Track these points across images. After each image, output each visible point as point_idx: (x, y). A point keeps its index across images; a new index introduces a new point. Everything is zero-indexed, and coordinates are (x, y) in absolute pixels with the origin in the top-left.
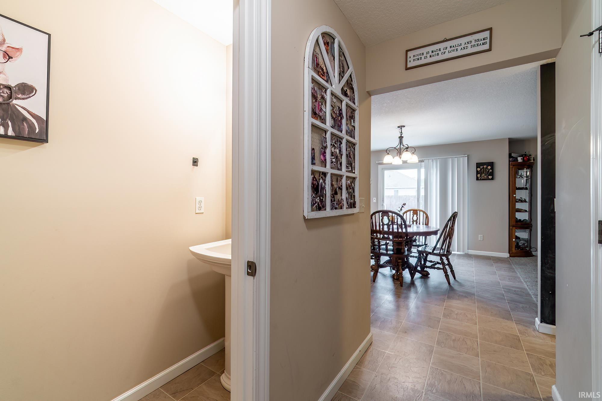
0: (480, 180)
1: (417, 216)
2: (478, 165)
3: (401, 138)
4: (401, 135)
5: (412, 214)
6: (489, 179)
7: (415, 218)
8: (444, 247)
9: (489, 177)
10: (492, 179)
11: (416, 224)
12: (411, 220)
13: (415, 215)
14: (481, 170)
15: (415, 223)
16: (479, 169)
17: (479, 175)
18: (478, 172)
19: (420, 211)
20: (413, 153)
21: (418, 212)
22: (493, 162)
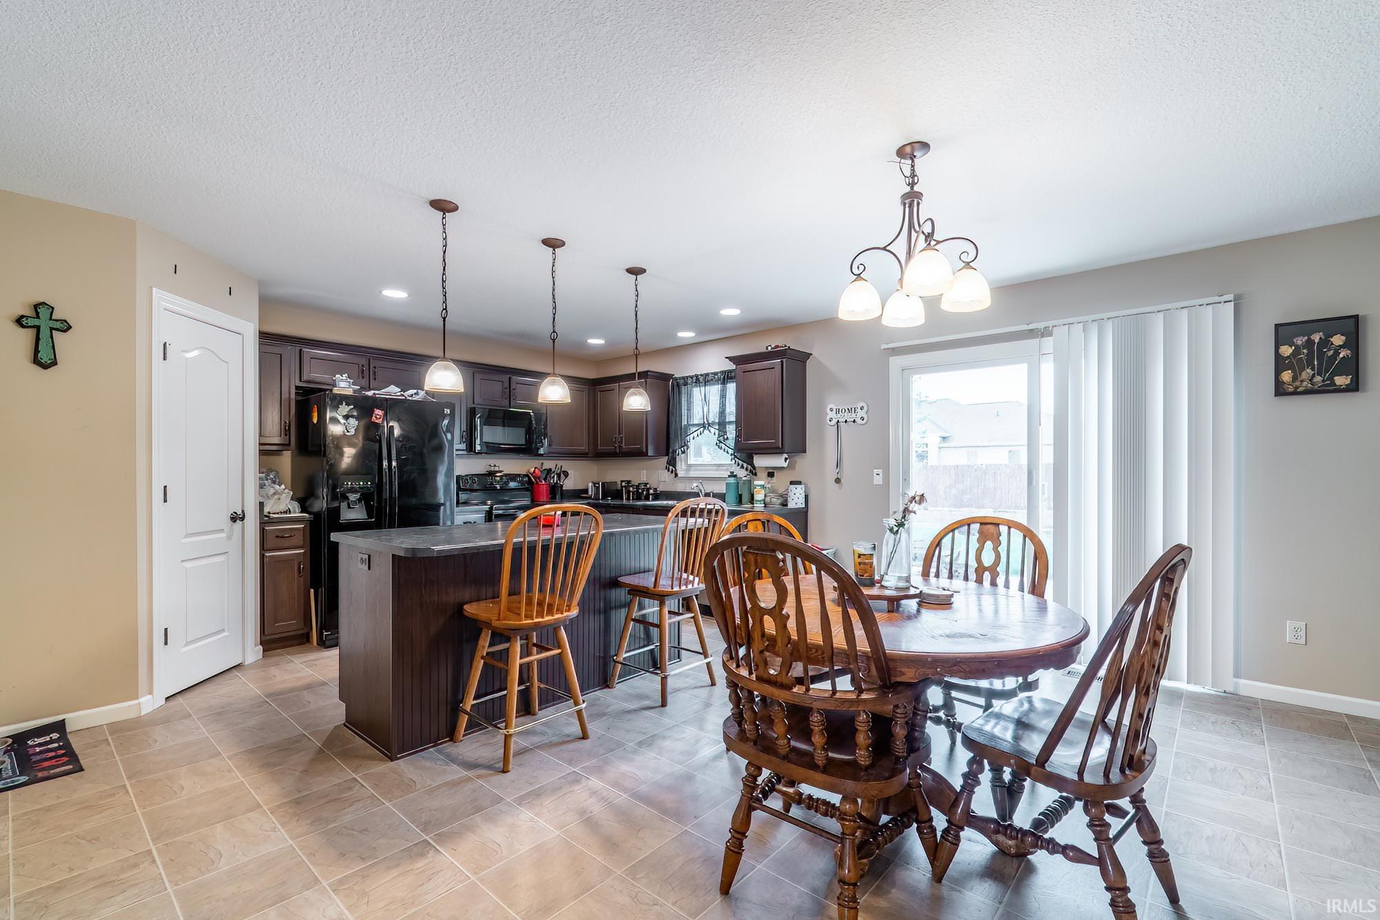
0: (1295, 393)
1: (996, 549)
2: (1283, 333)
3: (912, 198)
4: (912, 185)
5: (974, 537)
6: (1339, 390)
7: (988, 558)
8: (1112, 716)
9: (1337, 379)
11: (994, 584)
12: (973, 564)
13: (989, 545)
14: (1297, 351)
15: (987, 576)
16: (1286, 351)
17: (1287, 376)
18: (1280, 364)
19: (1011, 525)
20: (968, 263)
21: (1003, 529)
22: (1359, 317)
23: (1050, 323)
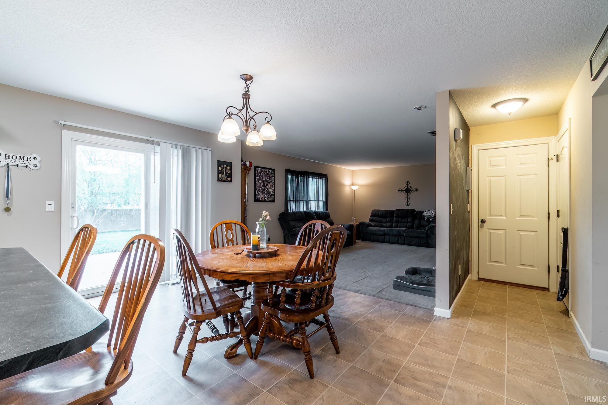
0: (221, 181)
2: (219, 163)
3: (246, 97)
5: (224, 229)
6: (228, 181)
7: (230, 236)
9: (228, 178)
10: (231, 181)
12: (225, 239)
13: (229, 231)
14: (222, 169)
15: (230, 243)
16: (220, 169)
17: (220, 176)
18: (219, 172)
21: (233, 225)
22: (232, 163)
23: (159, 140)
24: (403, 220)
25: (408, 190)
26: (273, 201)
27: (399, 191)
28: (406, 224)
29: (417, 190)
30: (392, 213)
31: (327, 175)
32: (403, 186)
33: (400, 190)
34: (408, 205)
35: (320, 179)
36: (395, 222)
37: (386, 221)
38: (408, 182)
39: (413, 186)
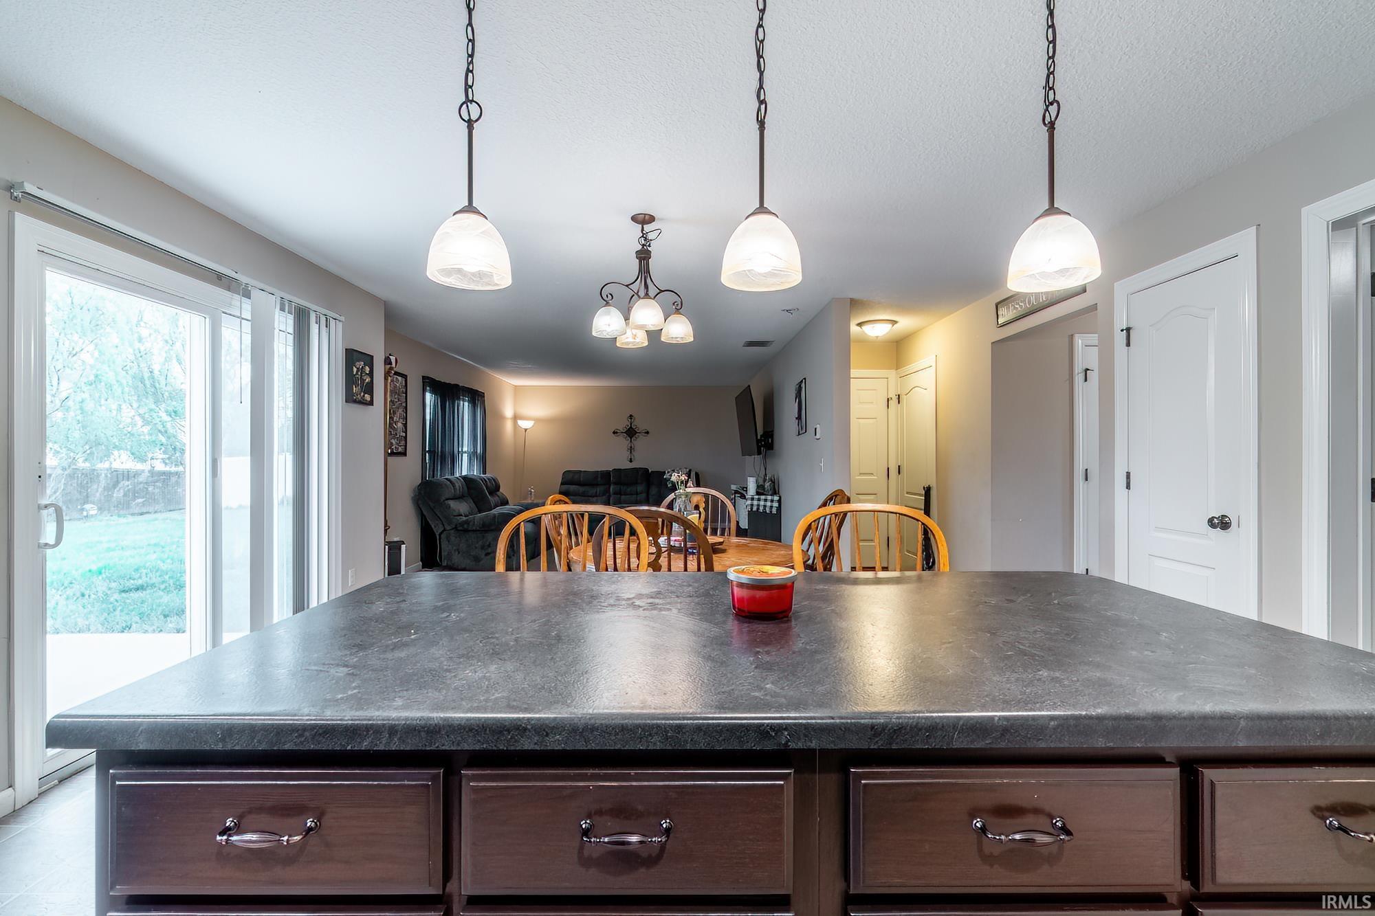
0: (355, 402)
3: (644, 256)
10: (372, 403)
14: (357, 372)
17: (354, 389)
18: (352, 379)
22: (372, 357)
23: (251, 282)
24: (629, 490)
25: (631, 433)
26: (404, 454)
27: (614, 433)
28: (635, 496)
29: (647, 433)
30: (606, 475)
31: (484, 393)
32: (622, 425)
33: (617, 433)
34: (631, 461)
35: (464, 401)
36: (614, 494)
37: (596, 492)
38: (631, 416)
39: (640, 424)
